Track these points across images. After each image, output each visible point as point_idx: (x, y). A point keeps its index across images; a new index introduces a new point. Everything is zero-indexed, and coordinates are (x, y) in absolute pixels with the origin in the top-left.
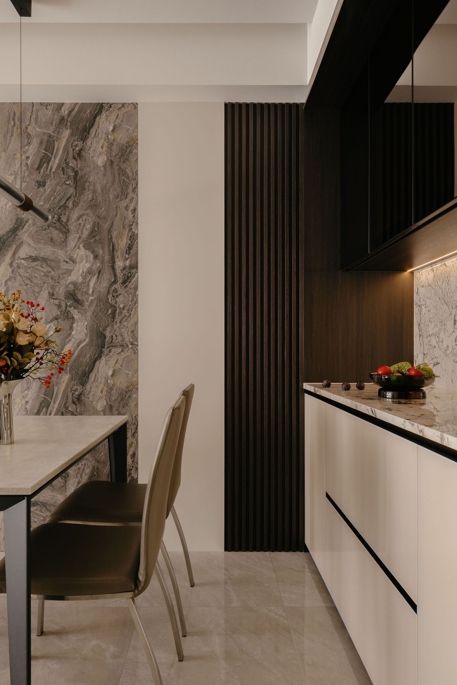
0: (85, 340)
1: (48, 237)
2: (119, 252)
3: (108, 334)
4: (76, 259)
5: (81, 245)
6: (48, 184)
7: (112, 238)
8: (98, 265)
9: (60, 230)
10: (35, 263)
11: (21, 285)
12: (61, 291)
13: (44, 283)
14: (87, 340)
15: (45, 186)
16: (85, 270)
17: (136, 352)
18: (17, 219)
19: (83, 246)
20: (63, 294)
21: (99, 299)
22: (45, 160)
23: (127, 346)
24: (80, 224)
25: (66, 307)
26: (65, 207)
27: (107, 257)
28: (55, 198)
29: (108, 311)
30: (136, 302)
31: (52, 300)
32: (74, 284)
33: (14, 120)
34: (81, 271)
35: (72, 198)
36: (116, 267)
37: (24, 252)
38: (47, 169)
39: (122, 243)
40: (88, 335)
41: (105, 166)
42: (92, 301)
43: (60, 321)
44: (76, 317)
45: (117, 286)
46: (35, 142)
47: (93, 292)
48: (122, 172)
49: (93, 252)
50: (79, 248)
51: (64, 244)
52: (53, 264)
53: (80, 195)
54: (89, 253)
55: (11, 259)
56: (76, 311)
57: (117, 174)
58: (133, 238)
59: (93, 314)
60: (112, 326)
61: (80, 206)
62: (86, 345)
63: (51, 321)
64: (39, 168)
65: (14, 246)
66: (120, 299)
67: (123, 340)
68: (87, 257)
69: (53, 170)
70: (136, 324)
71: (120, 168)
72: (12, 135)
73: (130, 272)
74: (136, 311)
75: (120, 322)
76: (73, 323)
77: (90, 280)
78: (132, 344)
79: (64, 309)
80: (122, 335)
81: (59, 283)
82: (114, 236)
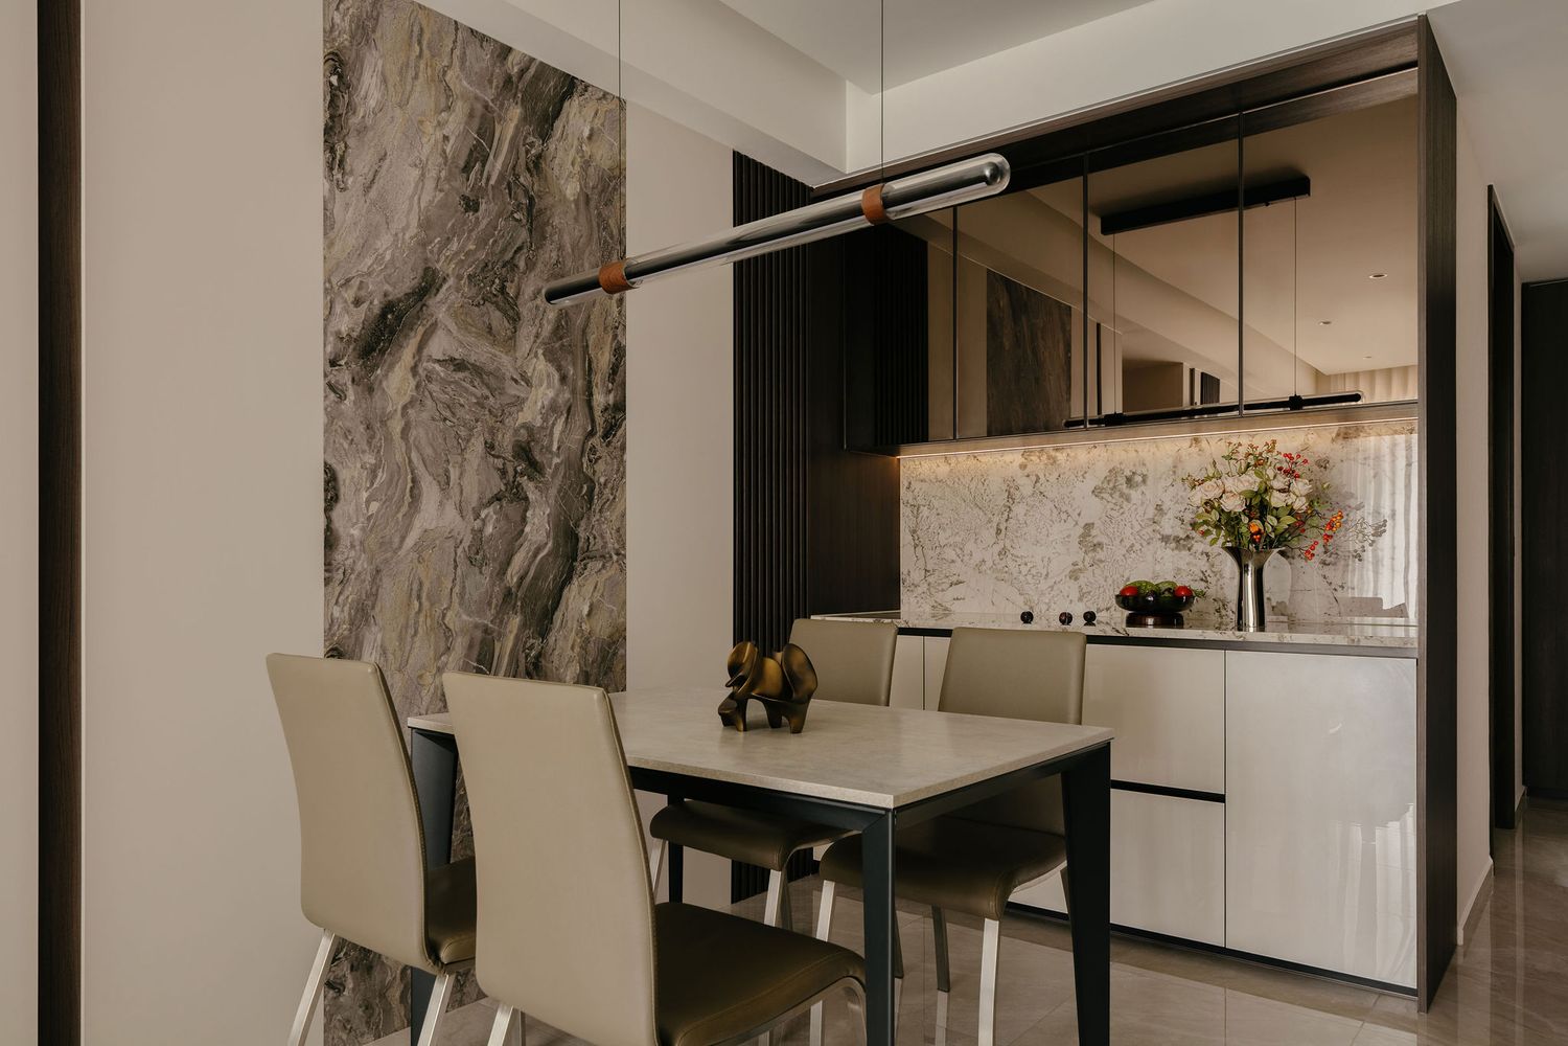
0: (546, 544)
1: (484, 322)
2: (599, 375)
3: (582, 535)
4: (531, 377)
5: (540, 352)
6: (483, 207)
7: (587, 346)
8: (567, 395)
9: (505, 313)
10: (460, 375)
11: (433, 419)
12: (506, 441)
13: (477, 421)
14: (550, 545)
15: (477, 211)
16: (546, 403)
17: (623, 570)
18: (427, 269)
19: (544, 354)
20: (510, 447)
21: (568, 464)
22: (477, 156)
23: (611, 557)
24: (537, 307)
25: (515, 477)
26: (511, 265)
27: (580, 383)
28: (495, 241)
29: (582, 487)
30: (623, 476)
31: (491, 459)
32: (528, 427)
33: (420, 43)
34: (540, 404)
35: (525, 250)
36: (595, 404)
37: (439, 346)
38: (482, 175)
39: (604, 360)
40: (552, 534)
41: (576, 202)
42: (557, 466)
43: (504, 503)
44: (531, 496)
45: (596, 441)
46: (461, 108)
47: (559, 448)
48: (603, 224)
49: (559, 369)
50: (536, 356)
51: (510, 343)
52: (493, 382)
53: (538, 248)
54: (552, 370)
55: (414, 357)
56: (531, 485)
57: (595, 224)
58: (619, 353)
59: (559, 492)
60: (588, 519)
61: (538, 270)
62: (548, 555)
63: (490, 503)
64: (467, 169)
65: (421, 330)
66: (600, 466)
67: (604, 546)
68: (548, 376)
69: (492, 182)
70: (623, 515)
71: (599, 214)
72: (416, 77)
73: (614, 417)
74: (624, 491)
75: (600, 511)
76: (526, 510)
77: (554, 424)
78: (618, 554)
79: (511, 479)
80: (603, 537)
81: (504, 424)
82: (590, 343)
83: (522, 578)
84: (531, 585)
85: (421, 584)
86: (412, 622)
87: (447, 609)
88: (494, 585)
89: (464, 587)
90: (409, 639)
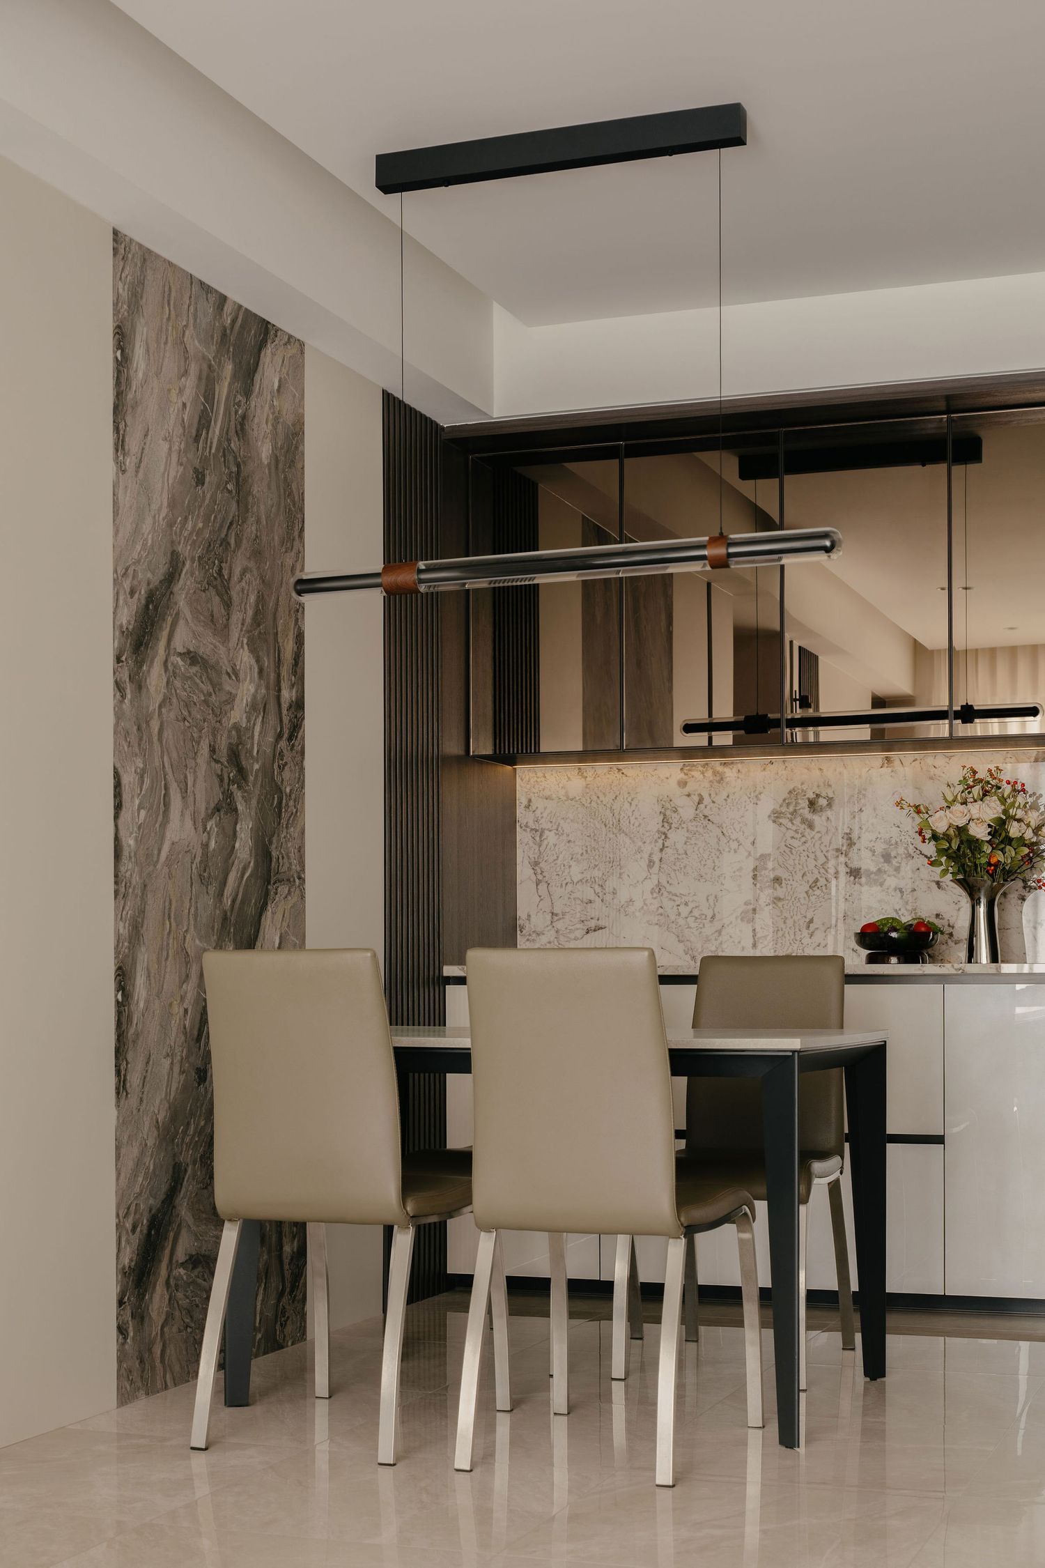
0: (250, 862)
1: (208, 609)
2: (285, 667)
3: (274, 854)
4: (239, 671)
5: (245, 641)
6: (207, 479)
7: (277, 632)
8: (263, 691)
9: (222, 599)
10: (194, 669)
11: (178, 720)
12: (223, 744)
13: (204, 721)
14: (252, 864)
15: (203, 484)
16: (249, 700)
17: (303, 897)
18: (173, 552)
19: (247, 644)
20: (225, 750)
21: (264, 770)
22: (204, 421)
23: (294, 881)
24: (243, 590)
25: (229, 785)
26: (225, 542)
27: (272, 676)
28: (215, 517)
29: (274, 798)
30: (303, 787)
31: (213, 764)
32: (236, 727)
33: (169, 304)
34: (245, 701)
35: (234, 526)
36: (283, 700)
37: (182, 639)
38: (206, 443)
39: (289, 647)
40: (253, 851)
41: (269, 465)
42: (257, 771)
43: (222, 813)
44: (240, 807)
45: (283, 744)
46: (193, 369)
47: (258, 751)
48: (288, 489)
49: (258, 661)
50: (242, 647)
51: (223, 631)
52: (213, 675)
53: (243, 522)
54: (253, 662)
55: (165, 651)
56: (239, 794)
57: (282, 491)
58: (300, 639)
59: (258, 803)
60: (278, 836)
61: (243, 547)
62: (251, 876)
63: (213, 814)
64: (197, 439)
65: (169, 619)
66: (287, 774)
67: (290, 869)
68: (251, 669)
69: (213, 451)
70: (303, 832)
71: (285, 478)
72: (166, 343)
73: (296, 717)
74: (303, 803)
75: (287, 827)
76: (236, 824)
77: (254, 724)
78: (299, 878)
79: (226, 787)
80: (289, 858)
81: (221, 724)
82: (279, 630)
83: (234, 901)
84: (240, 908)
85: (170, 901)
86: (165, 943)
87: (186, 931)
88: (215, 908)
89: (197, 907)
90: (163, 963)
